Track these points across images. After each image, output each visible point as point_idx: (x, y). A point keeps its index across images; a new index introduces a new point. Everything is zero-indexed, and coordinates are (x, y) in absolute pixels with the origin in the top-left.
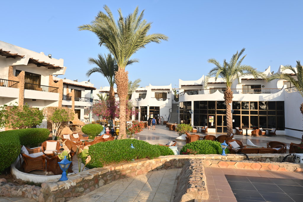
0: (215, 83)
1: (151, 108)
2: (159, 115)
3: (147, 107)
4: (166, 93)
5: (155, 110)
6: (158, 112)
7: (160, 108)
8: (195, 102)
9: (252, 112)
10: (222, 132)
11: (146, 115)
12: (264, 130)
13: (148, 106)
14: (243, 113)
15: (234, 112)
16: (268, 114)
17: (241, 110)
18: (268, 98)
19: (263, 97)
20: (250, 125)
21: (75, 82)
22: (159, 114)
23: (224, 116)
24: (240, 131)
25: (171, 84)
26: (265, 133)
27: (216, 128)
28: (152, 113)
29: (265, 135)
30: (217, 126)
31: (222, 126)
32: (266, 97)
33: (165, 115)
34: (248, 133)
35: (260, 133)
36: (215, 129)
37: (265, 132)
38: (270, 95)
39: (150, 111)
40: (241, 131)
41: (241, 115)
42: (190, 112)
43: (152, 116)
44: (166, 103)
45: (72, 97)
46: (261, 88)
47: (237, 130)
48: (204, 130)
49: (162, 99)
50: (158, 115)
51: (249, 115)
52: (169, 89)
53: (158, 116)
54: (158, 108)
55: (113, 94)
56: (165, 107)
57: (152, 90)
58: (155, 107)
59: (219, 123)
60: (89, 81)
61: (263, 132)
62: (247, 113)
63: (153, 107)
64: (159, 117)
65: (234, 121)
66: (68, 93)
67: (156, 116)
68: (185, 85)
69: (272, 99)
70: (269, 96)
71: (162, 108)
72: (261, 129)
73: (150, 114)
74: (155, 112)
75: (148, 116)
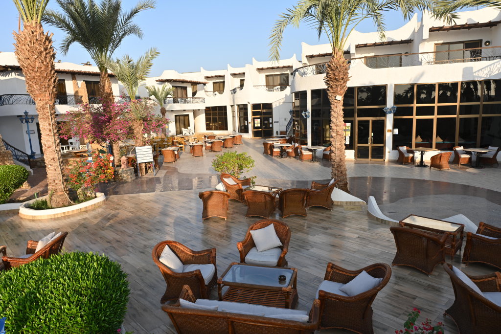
0: (382, 44)
1: (255, 106)
3: (246, 105)
4: (287, 76)
5: (264, 111)
6: (270, 114)
7: (274, 106)
8: (313, 92)
9: (441, 110)
10: (368, 157)
11: (246, 122)
12: (467, 153)
13: (249, 103)
14: (420, 111)
15: (397, 112)
16: (483, 114)
17: (415, 105)
18: (486, 72)
19: (474, 71)
20: (435, 140)
21: (86, 66)
22: (272, 117)
23: (374, 122)
24: (406, 155)
25: (295, 55)
26: (470, 159)
27: (356, 150)
28: (258, 116)
29: (470, 164)
30: (357, 145)
31: (370, 145)
32: (481, 70)
33: (285, 119)
34: (424, 160)
35: (456, 160)
36: (353, 151)
37: (468, 156)
38: (494, 64)
39: (254, 114)
40: (411, 155)
41: (415, 117)
42: (303, 115)
43: (257, 123)
44: (286, 95)
45: (82, 96)
46: (481, 46)
47: (401, 153)
48: (327, 155)
49: (279, 87)
50: (271, 119)
51: (435, 117)
52: (291, 65)
53: (271, 121)
54: (268, 106)
55: (105, 88)
56: (284, 103)
57: (261, 70)
58: (264, 105)
59: (363, 138)
61: (463, 156)
62: (430, 111)
64: (272, 123)
65: (396, 131)
66: (76, 90)
67: (266, 122)
68: (314, 54)
69: (497, 72)
70: (491, 65)
71: (278, 105)
72: (460, 149)
73: (254, 119)
74: (264, 113)
75: (250, 123)
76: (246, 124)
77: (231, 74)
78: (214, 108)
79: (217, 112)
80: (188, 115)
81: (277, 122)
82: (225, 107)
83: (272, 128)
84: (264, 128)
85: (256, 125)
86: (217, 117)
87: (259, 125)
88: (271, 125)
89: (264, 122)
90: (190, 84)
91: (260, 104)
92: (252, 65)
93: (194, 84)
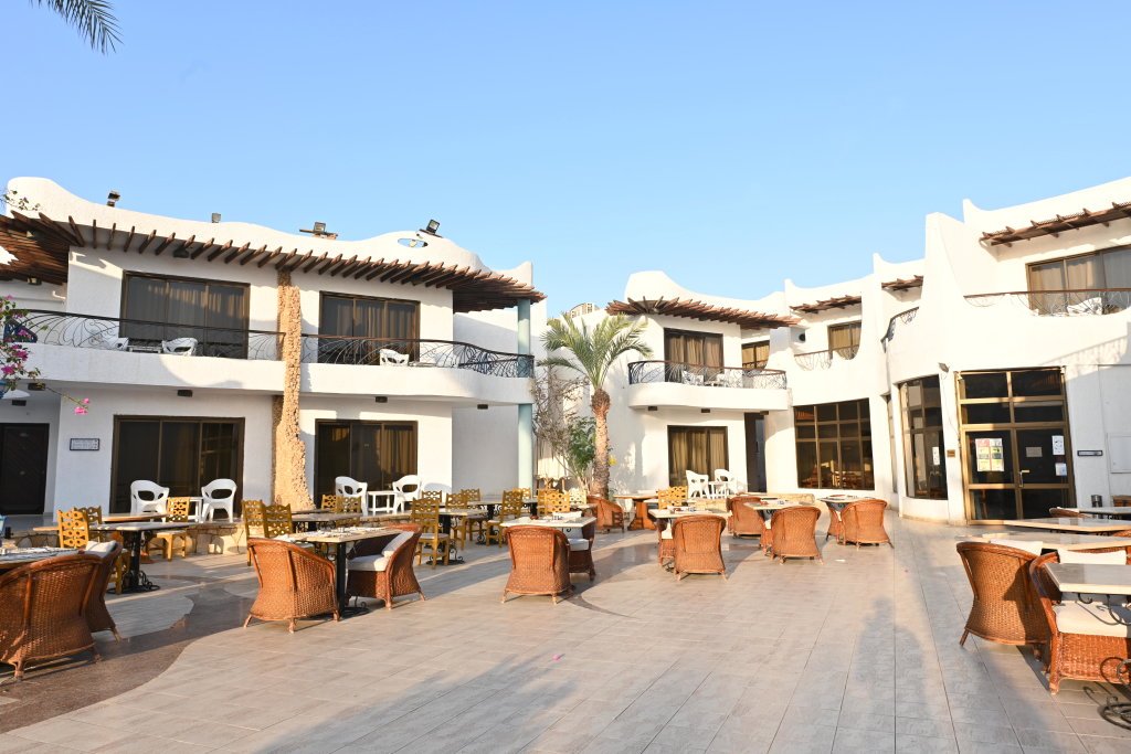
1: (975, 383)
2: (1068, 445)
3: (936, 377)
5: (1022, 401)
6: (1058, 416)
7: (1069, 376)
13: (946, 369)
22: (1064, 431)
28: (994, 427)
39: (971, 414)
43: (990, 457)
50: (1058, 440)
53: (1058, 450)
54: (1045, 381)
58: (1020, 373)
60: (431, 231)
63: (999, 375)
64: (1067, 458)
67: (1034, 452)
73: (972, 436)
74: (1022, 414)
75: (952, 453)
76: (937, 462)
77: (884, 286)
78: (826, 410)
79: (837, 422)
80: (723, 430)
81: (1096, 454)
82: (865, 403)
83: (1069, 478)
84: (1026, 479)
85: (983, 466)
86: (838, 440)
87: (998, 466)
88: (1060, 469)
89: (1022, 452)
90: (735, 327)
91: (1000, 374)
92: (963, 221)
93: (750, 323)
